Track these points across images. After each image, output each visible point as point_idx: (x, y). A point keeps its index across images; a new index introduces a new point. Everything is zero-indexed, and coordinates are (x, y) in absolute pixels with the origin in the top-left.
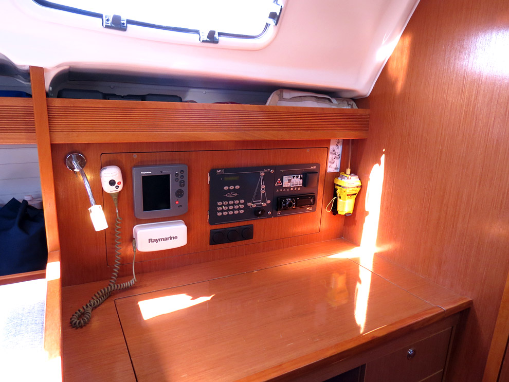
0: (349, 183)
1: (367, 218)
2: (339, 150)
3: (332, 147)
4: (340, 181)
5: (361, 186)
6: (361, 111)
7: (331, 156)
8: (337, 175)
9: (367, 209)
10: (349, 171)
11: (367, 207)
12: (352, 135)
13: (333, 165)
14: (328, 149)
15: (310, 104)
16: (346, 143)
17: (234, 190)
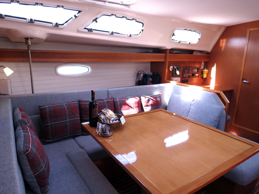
0: (206, 71)
1: (212, 79)
2: (203, 64)
3: (202, 63)
4: (204, 71)
5: (208, 72)
6: (209, 55)
7: (202, 65)
8: (203, 69)
9: (211, 77)
10: (206, 68)
11: (212, 77)
12: (206, 60)
13: (202, 67)
14: (201, 63)
15: (199, 54)
16: (205, 62)
17: (187, 72)
